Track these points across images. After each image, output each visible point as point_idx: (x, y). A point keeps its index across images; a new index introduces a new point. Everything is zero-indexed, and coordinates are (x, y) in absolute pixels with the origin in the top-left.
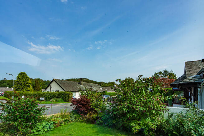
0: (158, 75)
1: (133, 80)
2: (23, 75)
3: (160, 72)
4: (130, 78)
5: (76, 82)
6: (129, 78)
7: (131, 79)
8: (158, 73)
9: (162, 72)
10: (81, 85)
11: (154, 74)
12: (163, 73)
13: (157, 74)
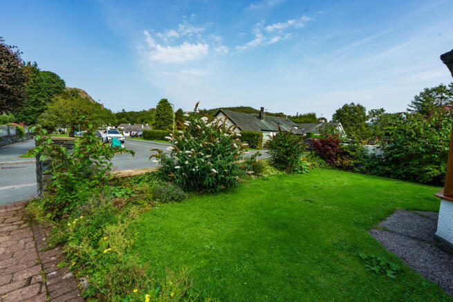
0: (434, 94)
1: (361, 108)
2: (164, 104)
3: (441, 87)
4: (356, 104)
5: (253, 114)
6: (353, 104)
7: (359, 105)
8: (434, 90)
9: (445, 87)
10: (262, 121)
11: (421, 94)
12: (449, 88)
13: (431, 91)
